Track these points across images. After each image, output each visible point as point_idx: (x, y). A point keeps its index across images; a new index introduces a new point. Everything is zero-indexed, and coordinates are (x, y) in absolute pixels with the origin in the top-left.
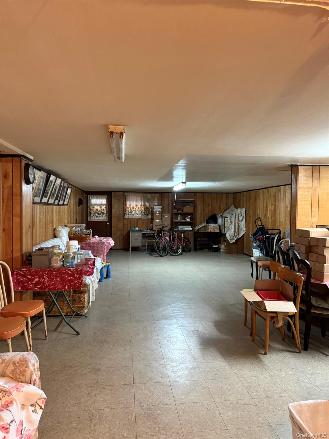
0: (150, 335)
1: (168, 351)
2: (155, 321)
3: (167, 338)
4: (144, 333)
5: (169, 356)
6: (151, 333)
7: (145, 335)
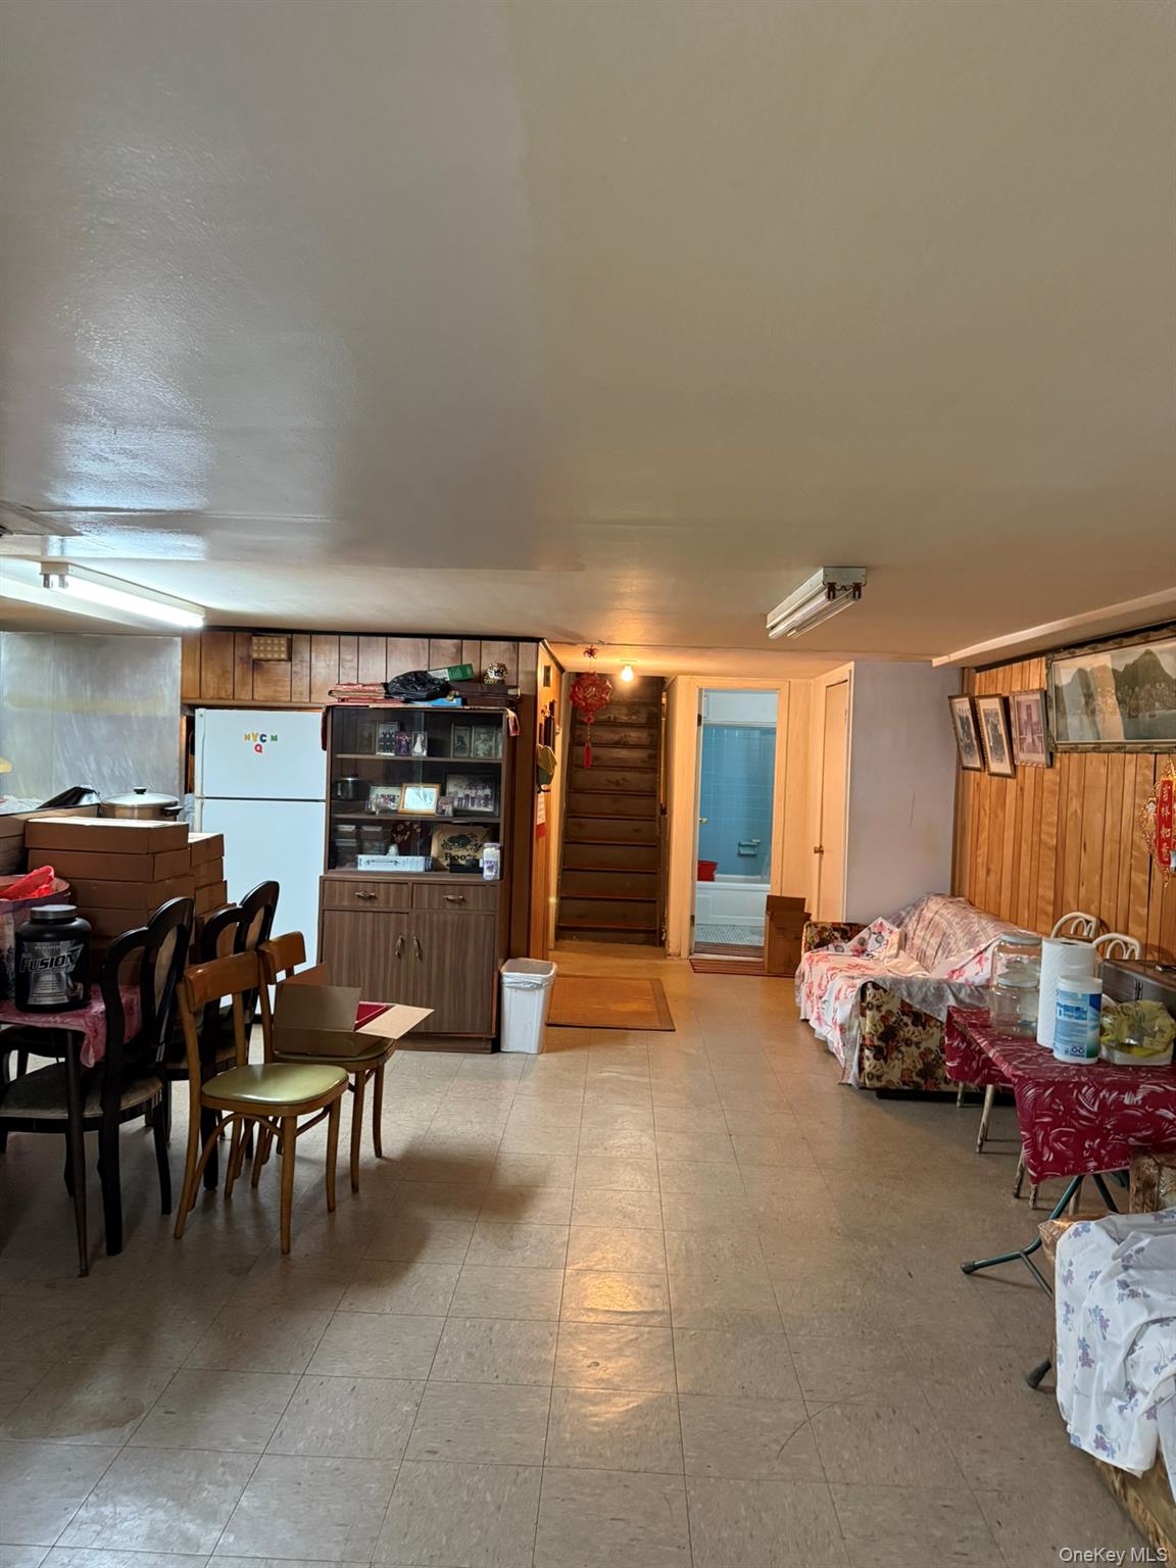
0: (694, 1246)
1: (642, 1188)
2: (666, 1308)
3: (634, 1226)
4: (715, 1256)
5: (642, 1175)
6: (687, 1251)
7: (711, 1246)
